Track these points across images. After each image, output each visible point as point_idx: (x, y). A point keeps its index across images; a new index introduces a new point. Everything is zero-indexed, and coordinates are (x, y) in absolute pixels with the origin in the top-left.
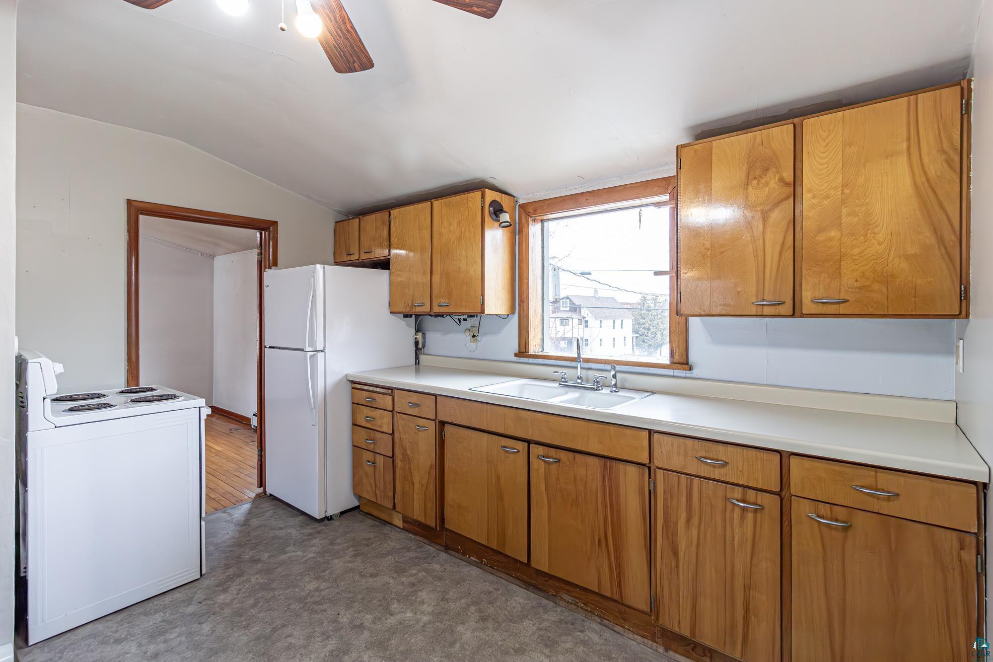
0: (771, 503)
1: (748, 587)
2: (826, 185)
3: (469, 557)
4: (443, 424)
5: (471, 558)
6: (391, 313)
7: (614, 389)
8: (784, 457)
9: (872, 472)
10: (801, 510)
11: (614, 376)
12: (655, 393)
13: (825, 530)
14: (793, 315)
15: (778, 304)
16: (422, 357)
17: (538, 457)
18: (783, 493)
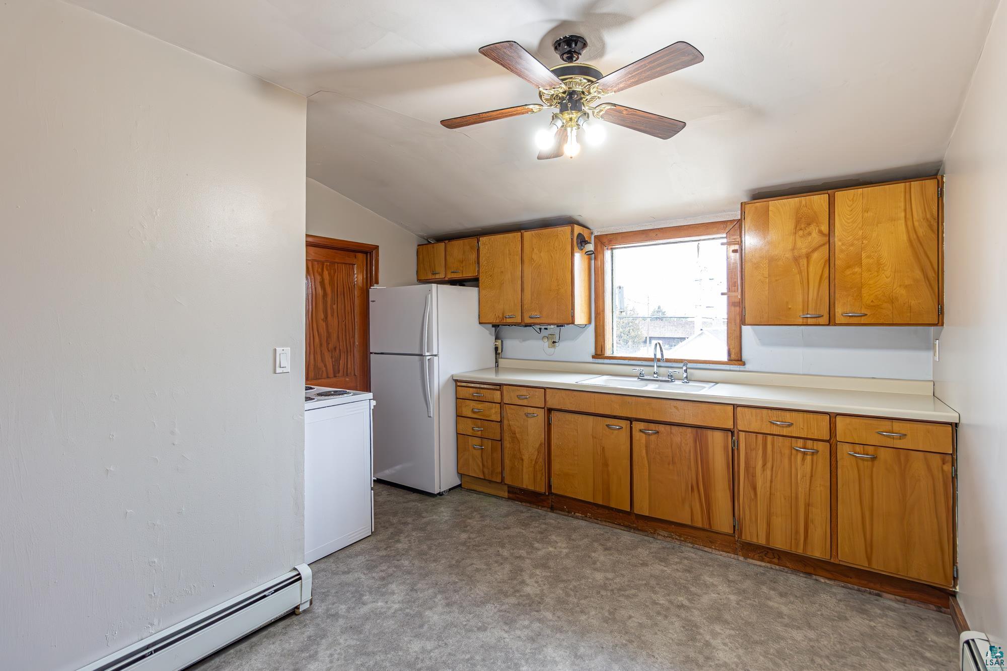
0: (823, 448)
1: (808, 505)
2: (851, 237)
3: (574, 514)
4: (550, 410)
5: (576, 514)
6: (480, 323)
7: (686, 380)
8: (832, 417)
9: (888, 423)
10: (844, 451)
11: (686, 371)
12: (718, 383)
13: (860, 462)
14: (829, 325)
15: (819, 317)
16: (500, 360)
17: (641, 431)
18: (832, 442)
